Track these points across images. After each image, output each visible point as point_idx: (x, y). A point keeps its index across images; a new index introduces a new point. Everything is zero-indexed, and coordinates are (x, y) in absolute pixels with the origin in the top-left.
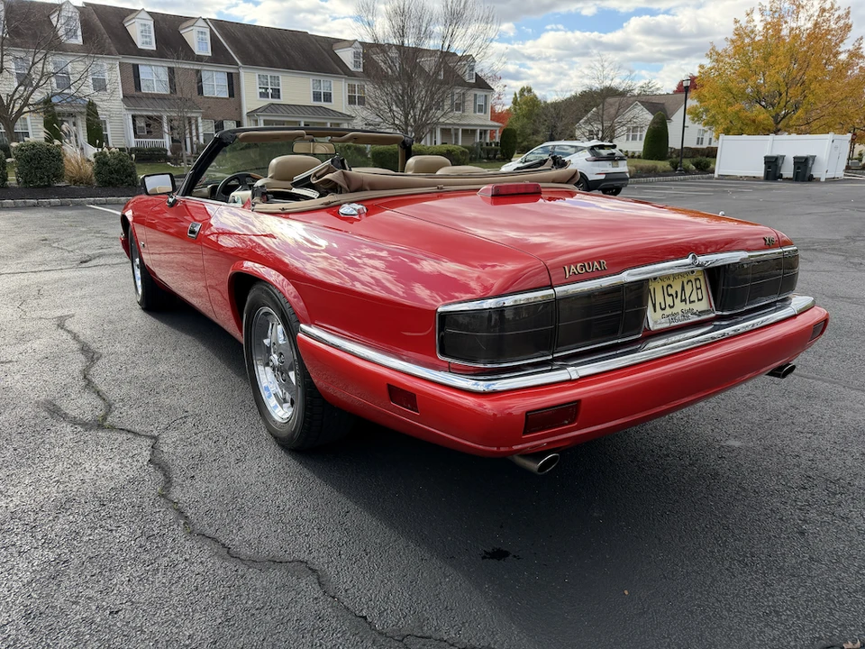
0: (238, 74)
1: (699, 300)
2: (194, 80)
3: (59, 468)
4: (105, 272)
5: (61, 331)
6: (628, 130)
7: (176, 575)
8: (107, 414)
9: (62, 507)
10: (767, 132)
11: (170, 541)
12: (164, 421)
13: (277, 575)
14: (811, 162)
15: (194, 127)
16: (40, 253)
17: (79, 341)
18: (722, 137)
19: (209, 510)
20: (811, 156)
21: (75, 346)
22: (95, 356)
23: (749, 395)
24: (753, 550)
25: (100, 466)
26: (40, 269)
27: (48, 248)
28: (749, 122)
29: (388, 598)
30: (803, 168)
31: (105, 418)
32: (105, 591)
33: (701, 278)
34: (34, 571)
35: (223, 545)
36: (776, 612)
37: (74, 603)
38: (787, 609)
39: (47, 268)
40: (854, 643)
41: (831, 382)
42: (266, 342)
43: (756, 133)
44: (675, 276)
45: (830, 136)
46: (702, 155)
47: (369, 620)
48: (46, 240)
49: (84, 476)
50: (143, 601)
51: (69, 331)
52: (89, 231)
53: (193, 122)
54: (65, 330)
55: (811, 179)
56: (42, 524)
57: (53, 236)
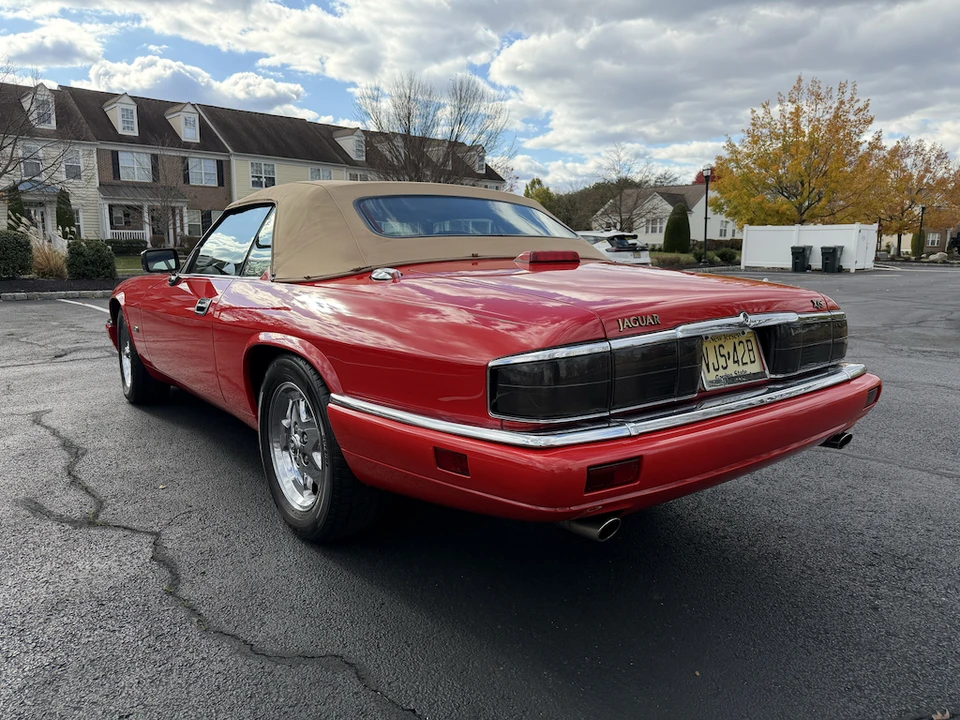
0: (229, 161)
1: (752, 362)
2: (180, 167)
3: (47, 567)
4: (85, 367)
5: (38, 428)
6: (648, 221)
7: (193, 675)
8: (98, 511)
9: (55, 608)
10: (791, 222)
11: (183, 639)
12: (166, 516)
13: (310, 671)
14: (839, 253)
15: (178, 217)
16: (7, 348)
17: (60, 437)
18: (746, 227)
19: (226, 607)
20: (840, 247)
21: (57, 442)
22: (80, 452)
23: (803, 476)
24: (826, 627)
25: (95, 565)
26: (9, 364)
27: (14, 343)
28: (772, 213)
29: (437, 690)
30: (832, 257)
31: (96, 515)
32: (113, 695)
33: (752, 339)
34: (25, 677)
35: (245, 642)
36: (859, 688)
37: (75, 709)
38: (869, 683)
39: (16, 363)
40: (943, 713)
41: (885, 462)
42: (285, 423)
43: (780, 223)
44: (726, 336)
45: (857, 226)
46: (726, 247)
47: (418, 713)
48: (12, 334)
49: (77, 575)
50: (157, 704)
51: (47, 427)
52: (62, 325)
53: (177, 211)
54: (42, 426)
55: (840, 270)
56: (32, 628)
57: (21, 330)
